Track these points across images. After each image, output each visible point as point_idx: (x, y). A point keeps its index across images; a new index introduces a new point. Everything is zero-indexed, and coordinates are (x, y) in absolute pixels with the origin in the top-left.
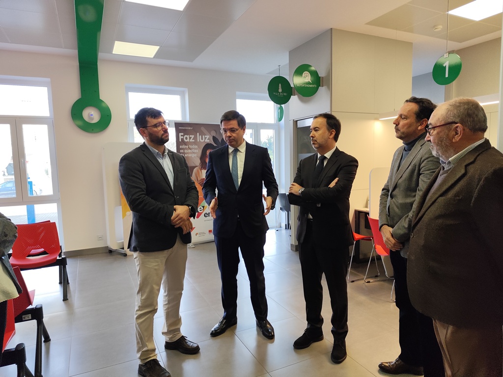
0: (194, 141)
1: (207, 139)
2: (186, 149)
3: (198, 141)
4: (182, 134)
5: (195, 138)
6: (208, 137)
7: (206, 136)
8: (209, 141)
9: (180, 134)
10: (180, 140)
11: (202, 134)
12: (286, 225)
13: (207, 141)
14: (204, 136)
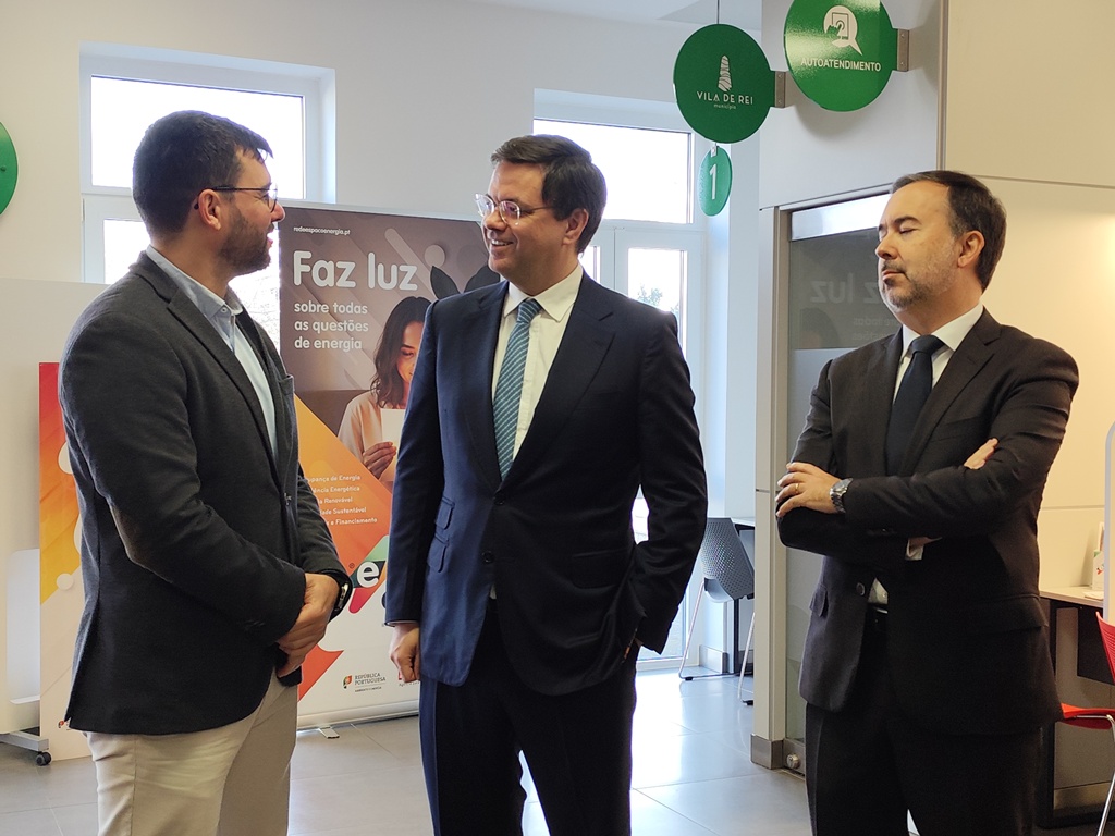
0: (352, 284)
1: (409, 278)
2: (319, 316)
3: (372, 285)
4: (308, 255)
5: (359, 274)
6: (411, 270)
7: (402, 268)
8: (414, 287)
9: (299, 255)
10: (298, 281)
11: (388, 258)
12: (726, 656)
13: (409, 288)
14: (394, 267)
